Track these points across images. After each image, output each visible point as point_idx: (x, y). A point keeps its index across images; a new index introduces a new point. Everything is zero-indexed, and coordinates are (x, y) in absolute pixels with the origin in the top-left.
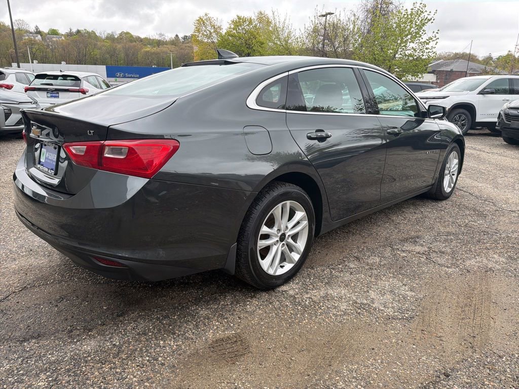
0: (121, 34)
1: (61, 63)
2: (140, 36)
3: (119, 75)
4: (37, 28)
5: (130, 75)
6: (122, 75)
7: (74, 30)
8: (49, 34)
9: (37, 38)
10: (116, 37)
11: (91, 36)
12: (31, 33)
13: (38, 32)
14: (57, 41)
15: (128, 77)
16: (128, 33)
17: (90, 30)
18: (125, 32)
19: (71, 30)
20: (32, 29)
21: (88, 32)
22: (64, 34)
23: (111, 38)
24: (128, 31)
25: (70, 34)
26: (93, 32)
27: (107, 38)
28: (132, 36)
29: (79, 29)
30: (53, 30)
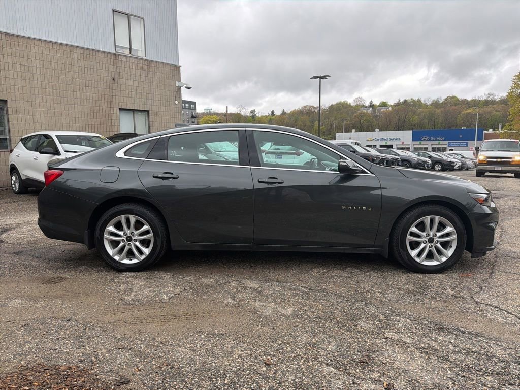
0: (446, 99)
1: (375, 131)
2: (467, 99)
3: (424, 138)
4: (371, 102)
5: (434, 139)
6: (427, 138)
7: (402, 100)
8: (379, 106)
9: (368, 111)
10: (441, 102)
11: (417, 104)
12: (366, 107)
13: (372, 106)
14: (384, 111)
15: (433, 140)
16: (454, 97)
17: (416, 98)
18: (451, 96)
19: (399, 101)
20: (367, 104)
21: (414, 101)
22: (392, 104)
23: (436, 104)
24: (454, 95)
25: (398, 104)
26: (419, 100)
27: (432, 104)
28: (458, 100)
29: (407, 99)
30: (384, 102)
